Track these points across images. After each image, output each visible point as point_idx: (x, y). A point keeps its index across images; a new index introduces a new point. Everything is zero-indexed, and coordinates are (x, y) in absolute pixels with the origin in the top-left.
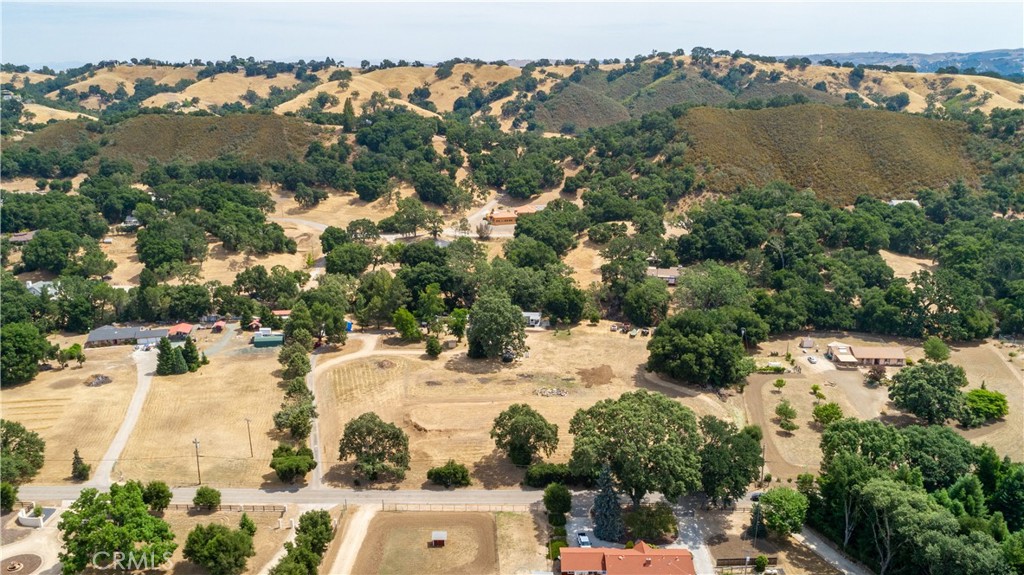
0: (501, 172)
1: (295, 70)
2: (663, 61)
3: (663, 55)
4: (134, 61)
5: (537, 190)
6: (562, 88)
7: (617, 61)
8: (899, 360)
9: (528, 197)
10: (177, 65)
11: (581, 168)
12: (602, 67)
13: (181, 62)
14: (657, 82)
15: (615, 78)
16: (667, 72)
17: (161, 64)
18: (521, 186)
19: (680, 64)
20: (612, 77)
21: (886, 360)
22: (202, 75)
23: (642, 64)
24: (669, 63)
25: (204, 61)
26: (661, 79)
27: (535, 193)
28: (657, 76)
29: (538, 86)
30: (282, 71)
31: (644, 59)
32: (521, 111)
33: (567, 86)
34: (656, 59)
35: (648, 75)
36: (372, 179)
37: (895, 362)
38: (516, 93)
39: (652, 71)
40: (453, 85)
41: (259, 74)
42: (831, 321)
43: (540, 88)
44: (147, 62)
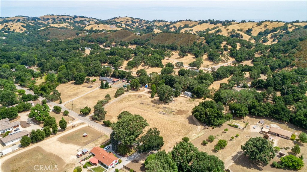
1: (222, 23)
4: (187, 20)
6: (297, 30)
8: (287, 137)
10: (196, 21)
11: (262, 55)
13: (196, 20)
17: (192, 21)
21: (282, 135)
22: (200, 24)
25: (202, 20)
30: (219, 23)
32: (278, 36)
33: (299, 29)
37: (286, 137)
38: (278, 31)
40: (260, 28)
41: (213, 24)
42: (278, 117)
43: (288, 30)
44: (189, 20)
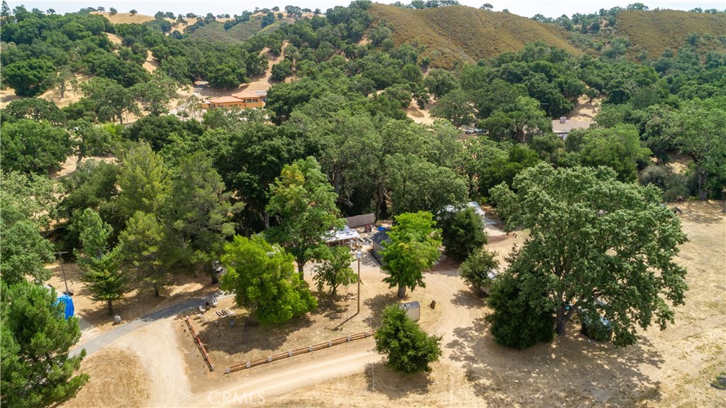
0: (194, 65)
2: (266, 15)
3: (265, 11)
5: (246, 78)
6: (193, 30)
7: (227, 16)
9: (237, 86)
11: (281, 57)
12: (217, 19)
14: (266, 28)
15: (231, 27)
16: (271, 21)
18: (227, 74)
19: (280, 16)
20: (228, 26)
23: (250, 16)
24: (270, 15)
26: (268, 27)
27: (244, 81)
28: (264, 25)
29: (172, 28)
31: (251, 13)
33: (197, 28)
34: (260, 13)
35: (257, 24)
36: (31, 67)
39: (260, 22)
43: (173, 29)
